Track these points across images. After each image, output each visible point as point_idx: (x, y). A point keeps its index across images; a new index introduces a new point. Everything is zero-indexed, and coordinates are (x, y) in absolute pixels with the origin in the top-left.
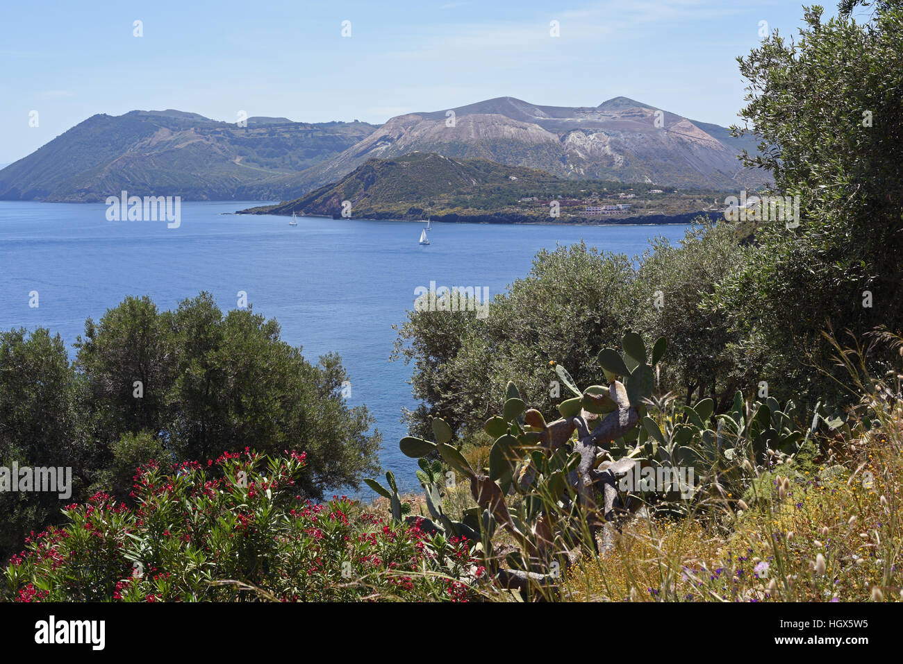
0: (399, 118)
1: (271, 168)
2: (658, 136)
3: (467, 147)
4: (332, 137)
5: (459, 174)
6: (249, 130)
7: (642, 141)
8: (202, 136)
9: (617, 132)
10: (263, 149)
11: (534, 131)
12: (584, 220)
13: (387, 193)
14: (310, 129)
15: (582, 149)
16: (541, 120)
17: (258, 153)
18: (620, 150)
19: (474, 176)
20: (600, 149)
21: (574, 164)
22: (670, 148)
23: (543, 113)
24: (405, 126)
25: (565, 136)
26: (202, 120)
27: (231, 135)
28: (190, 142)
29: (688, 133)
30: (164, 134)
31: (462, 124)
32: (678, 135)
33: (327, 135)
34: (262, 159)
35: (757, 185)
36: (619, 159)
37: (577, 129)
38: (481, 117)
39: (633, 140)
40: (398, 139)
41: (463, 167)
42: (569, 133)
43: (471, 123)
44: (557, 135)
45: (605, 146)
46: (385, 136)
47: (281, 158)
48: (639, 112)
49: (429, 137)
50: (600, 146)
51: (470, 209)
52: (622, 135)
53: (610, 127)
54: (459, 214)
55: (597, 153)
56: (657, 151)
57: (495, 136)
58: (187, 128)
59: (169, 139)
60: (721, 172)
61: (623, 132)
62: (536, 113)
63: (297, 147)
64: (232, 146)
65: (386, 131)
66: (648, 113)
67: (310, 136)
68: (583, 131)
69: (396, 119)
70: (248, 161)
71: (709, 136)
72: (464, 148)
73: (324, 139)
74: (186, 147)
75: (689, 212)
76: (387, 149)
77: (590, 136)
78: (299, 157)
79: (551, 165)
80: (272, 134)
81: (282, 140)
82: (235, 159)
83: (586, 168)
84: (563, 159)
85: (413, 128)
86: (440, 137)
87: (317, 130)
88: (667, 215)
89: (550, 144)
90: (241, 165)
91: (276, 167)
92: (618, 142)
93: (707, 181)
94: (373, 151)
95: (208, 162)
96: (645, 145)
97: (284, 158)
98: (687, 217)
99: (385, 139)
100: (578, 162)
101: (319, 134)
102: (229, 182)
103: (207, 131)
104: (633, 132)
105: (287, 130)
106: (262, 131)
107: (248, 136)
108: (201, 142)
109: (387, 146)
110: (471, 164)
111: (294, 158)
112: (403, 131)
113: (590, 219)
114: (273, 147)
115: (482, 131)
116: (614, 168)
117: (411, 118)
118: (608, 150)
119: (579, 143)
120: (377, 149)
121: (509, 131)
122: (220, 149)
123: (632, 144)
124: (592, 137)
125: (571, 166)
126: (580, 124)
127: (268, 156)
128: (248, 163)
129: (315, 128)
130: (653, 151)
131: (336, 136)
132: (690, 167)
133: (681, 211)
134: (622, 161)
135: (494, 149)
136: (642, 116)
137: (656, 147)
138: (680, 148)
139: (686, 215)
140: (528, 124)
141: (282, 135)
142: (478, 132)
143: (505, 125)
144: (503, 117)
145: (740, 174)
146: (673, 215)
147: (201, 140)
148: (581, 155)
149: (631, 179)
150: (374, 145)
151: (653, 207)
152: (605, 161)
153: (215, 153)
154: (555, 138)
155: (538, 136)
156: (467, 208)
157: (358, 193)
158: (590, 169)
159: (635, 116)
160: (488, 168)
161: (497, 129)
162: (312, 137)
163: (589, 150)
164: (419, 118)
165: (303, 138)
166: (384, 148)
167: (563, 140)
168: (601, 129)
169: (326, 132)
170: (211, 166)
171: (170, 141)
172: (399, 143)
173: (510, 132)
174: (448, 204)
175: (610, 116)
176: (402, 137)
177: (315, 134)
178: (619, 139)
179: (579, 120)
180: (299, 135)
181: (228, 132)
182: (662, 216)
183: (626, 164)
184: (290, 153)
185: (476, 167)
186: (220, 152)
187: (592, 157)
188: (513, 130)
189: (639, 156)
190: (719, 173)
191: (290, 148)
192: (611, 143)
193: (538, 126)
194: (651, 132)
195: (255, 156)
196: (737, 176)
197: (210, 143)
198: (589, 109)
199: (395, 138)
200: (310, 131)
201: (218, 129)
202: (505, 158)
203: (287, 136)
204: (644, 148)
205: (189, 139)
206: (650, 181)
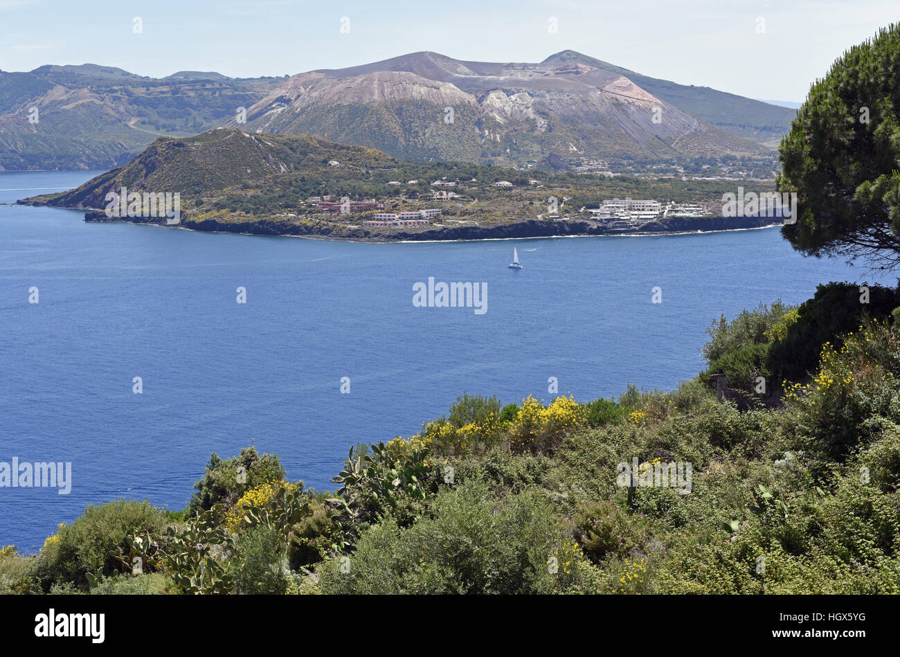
0: (299, 75)
1: (168, 131)
2: (590, 96)
3: (369, 109)
4: (242, 96)
5: (264, 158)
6: (151, 88)
7: (570, 102)
8: (97, 95)
9: (542, 92)
10: (164, 109)
11: (448, 91)
12: (367, 234)
13: (166, 184)
14: (217, 86)
15: (501, 112)
16: (460, 78)
17: (158, 113)
18: (544, 113)
19: (285, 160)
20: (521, 111)
21: (489, 129)
22: (602, 110)
23: (467, 70)
24: (305, 85)
25: (483, 97)
26: (123, 74)
27: (129, 94)
28: (80, 102)
29: (624, 93)
30: (58, 93)
31: (365, 83)
32: (614, 95)
33: (237, 93)
34: (162, 121)
35: (699, 153)
36: (541, 122)
37: (497, 89)
38: (386, 74)
39: (559, 101)
40: (296, 99)
41: (271, 149)
42: (488, 93)
43: (376, 82)
44: (473, 96)
45: (528, 108)
46: (282, 97)
47: (185, 119)
48: (574, 69)
49: (328, 98)
50: (522, 108)
51: (238, 212)
52: (547, 95)
53: (534, 87)
54: (218, 220)
55: (518, 117)
56: (586, 114)
57: (401, 97)
58: (85, 85)
59: (61, 98)
60: (659, 138)
61: (548, 92)
62: (458, 70)
63: (204, 107)
64: (130, 107)
65: (284, 91)
66: (585, 69)
67: (217, 94)
68: (504, 91)
69: (295, 78)
70: (144, 123)
71: (651, 96)
72: (365, 111)
73: (233, 97)
74: (74, 108)
75: (515, 222)
76: (282, 111)
77: (512, 97)
78: (205, 118)
79: (464, 130)
80: (174, 92)
81: (186, 99)
82: (130, 120)
83: (503, 134)
84: (479, 124)
85: (312, 88)
86: (339, 98)
87: (228, 88)
88: (482, 227)
89: (465, 106)
90: (135, 127)
91: (174, 130)
92: (543, 104)
93: (641, 149)
94: (268, 113)
95: (98, 124)
96: (574, 108)
97: (187, 120)
98: (510, 229)
99: (281, 100)
100: (496, 126)
101: (229, 92)
102: (113, 149)
103: (104, 89)
104: (561, 92)
105: (191, 88)
106: (165, 89)
107: (149, 94)
108: (92, 102)
109: (283, 108)
110: (285, 144)
111: (199, 120)
112: (302, 90)
113: (374, 233)
114: (175, 107)
115: (387, 91)
116: (536, 133)
117: (313, 76)
118: (531, 113)
119: (498, 104)
120: (275, 111)
121: (419, 91)
122: (113, 109)
123: (558, 106)
124: (513, 98)
125: (487, 132)
126: (503, 83)
127: (170, 117)
128: (143, 126)
129: (224, 86)
130: (582, 114)
131: (247, 95)
132: (623, 131)
133: (505, 221)
134: (546, 126)
135: (399, 112)
136: (577, 73)
137: (585, 109)
138: (615, 110)
139: (510, 226)
140: (440, 83)
141: (186, 94)
142: (382, 92)
143: (414, 84)
144: (412, 74)
145: (681, 140)
146: (491, 227)
147: (92, 99)
148: (498, 119)
149: (553, 147)
150: (269, 107)
151: (470, 214)
152: (526, 126)
153: (107, 114)
154: (471, 99)
155: (451, 97)
156: (234, 211)
157: (138, 182)
158: (507, 135)
159: (570, 72)
160: (305, 149)
161: (405, 89)
162: (220, 94)
163: (509, 114)
164: (322, 75)
165: (211, 97)
166: (280, 110)
167: (480, 101)
168: (524, 89)
169: (236, 89)
170: (100, 129)
171: (63, 100)
172: (297, 104)
173: (420, 93)
174: (216, 205)
175: (543, 73)
176: (300, 98)
177: (223, 92)
178: (544, 100)
179: (502, 78)
180: (206, 93)
181: (126, 91)
182: (475, 228)
183: (550, 129)
184: (195, 113)
185: (291, 149)
186: (113, 113)
187: (512, 121)
188: (423, 90)
189: (565, 119)
190: (656, 140)
191: (195, 108)
192: (534, 104)
193: (452, 85)
194: (581, 92)
195: (155, 117)
196: (677, 143)
197: (102, 103)
198: (520, 65)
199: (293, 99)
200: (218, 89)
201: (115, 88)
202: (411, 122)
203: (192, 94)
204: (572, 110)
205: (79, 99)
206: (576, 150)
